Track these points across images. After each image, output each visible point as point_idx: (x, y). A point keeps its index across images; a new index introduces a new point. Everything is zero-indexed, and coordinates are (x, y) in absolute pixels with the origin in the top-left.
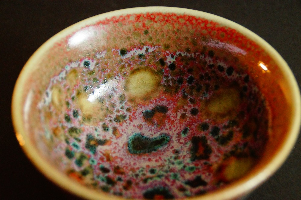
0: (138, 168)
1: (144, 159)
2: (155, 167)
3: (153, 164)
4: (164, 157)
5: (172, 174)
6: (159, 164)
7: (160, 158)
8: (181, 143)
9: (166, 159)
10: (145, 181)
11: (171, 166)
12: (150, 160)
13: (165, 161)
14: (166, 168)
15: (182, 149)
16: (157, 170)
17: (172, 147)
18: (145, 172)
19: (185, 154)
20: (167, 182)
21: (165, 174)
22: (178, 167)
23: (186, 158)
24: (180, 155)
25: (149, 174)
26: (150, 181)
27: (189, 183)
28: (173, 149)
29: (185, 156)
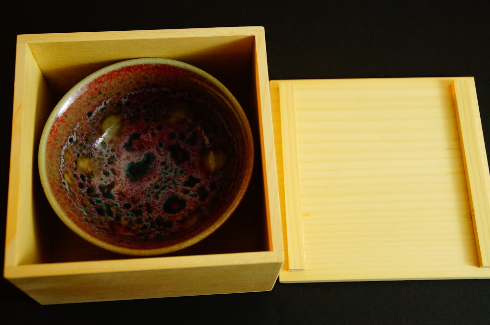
0: (146, 190)
1: (145, 180)
2: (156, 183)
3: (153, 181)
4: (158, 172)
5: (171, 182)
6: (157, 179)
7: (155, 174)
8: (163, 155)
9: (160, 172)
10: (157, 197)
11: (166, 176)
12: (149, 179)
13: (160, 174)
14: (164, 180)
15: (166, 159)
16: (159, 183)
17: (159, 161)
18: (152, 191)
19: (170, 162)
20: (171, 190)
21: (166, 184)
22: (172, 174)
23: (173, 165)
24: (167, 165)
25: (156, 191)
26: (160, 195)
27: (186, 184)
28: (160, 162)
29: (171, 163)
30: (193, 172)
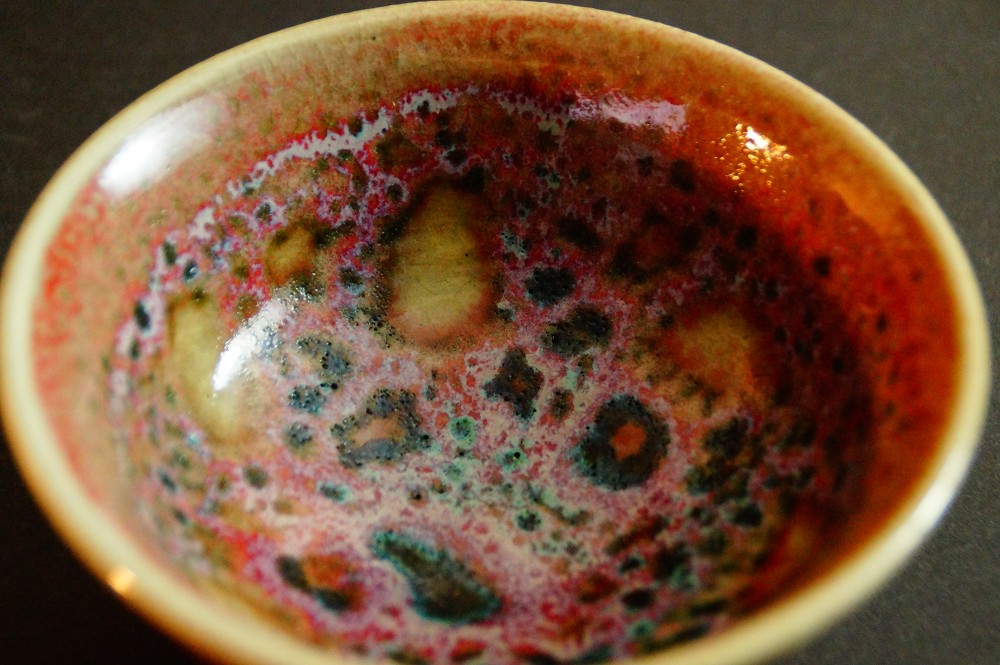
0: (545, 560)
1: (497, 563)
2: (510, 524)
3: (502, 532)
4: (457, 518)
5: (506, 473)
6: (490, 521)
7: (466, 527)
8: (378, 495)
9: (459, 511)
10: (579, 520)
11: (477, 486)
12: (492, 548)
13: (467, 510)
14: (496, 496)
15: (398, 486)
16: (513, 515)
17: (406, 512)
18: (547, 539)
19: (411, 472)
20: (545, 469)
21: (518, 488)
22: (470, 468)
23: (428, 463)
24: (424, 484)
25: (547, 524)
26: (571, 509)
27: (524, 410)
28: (411, 508)
29: (417, 469)
30: (471, 380)
